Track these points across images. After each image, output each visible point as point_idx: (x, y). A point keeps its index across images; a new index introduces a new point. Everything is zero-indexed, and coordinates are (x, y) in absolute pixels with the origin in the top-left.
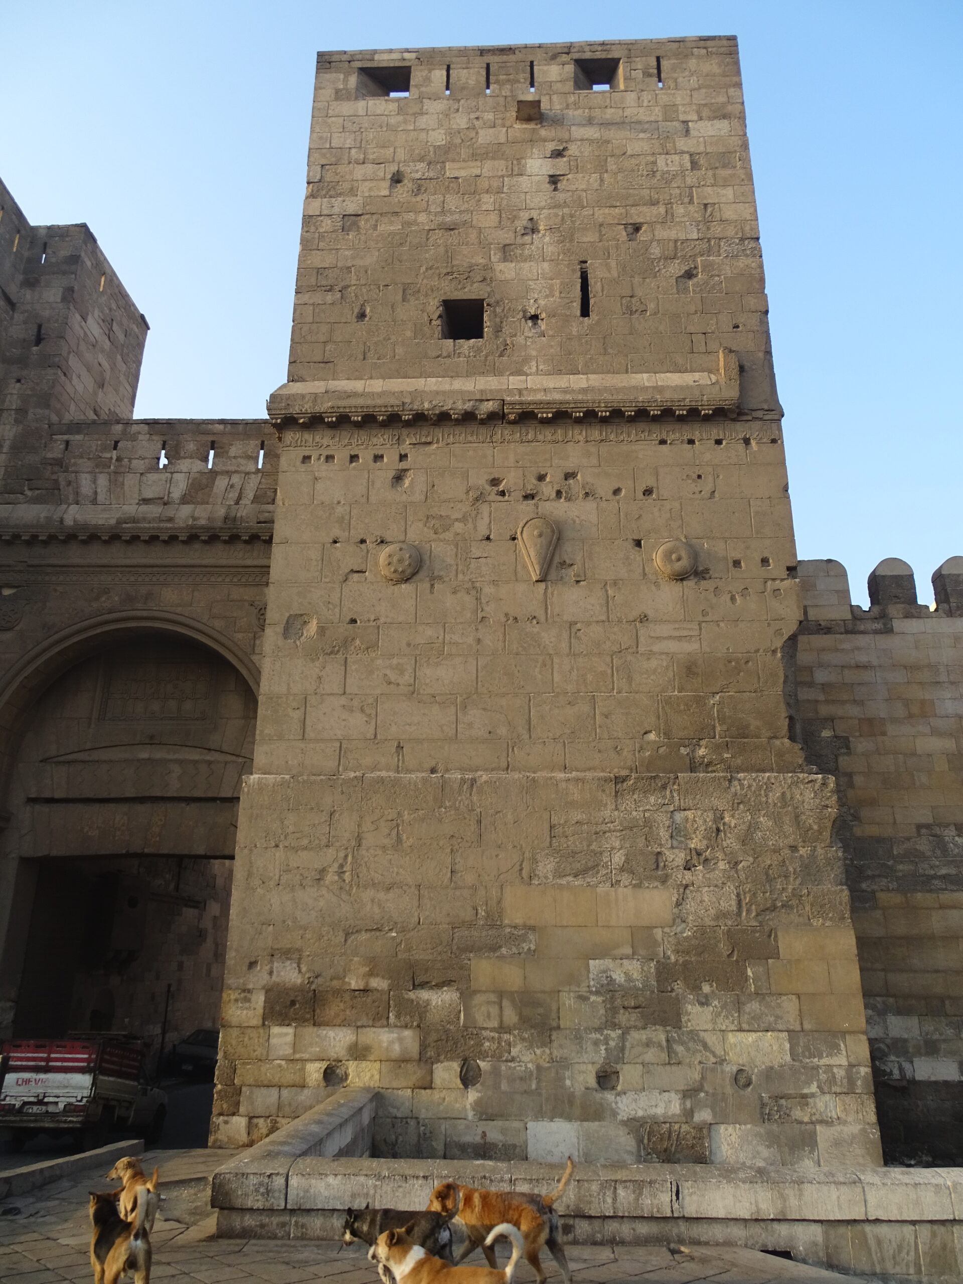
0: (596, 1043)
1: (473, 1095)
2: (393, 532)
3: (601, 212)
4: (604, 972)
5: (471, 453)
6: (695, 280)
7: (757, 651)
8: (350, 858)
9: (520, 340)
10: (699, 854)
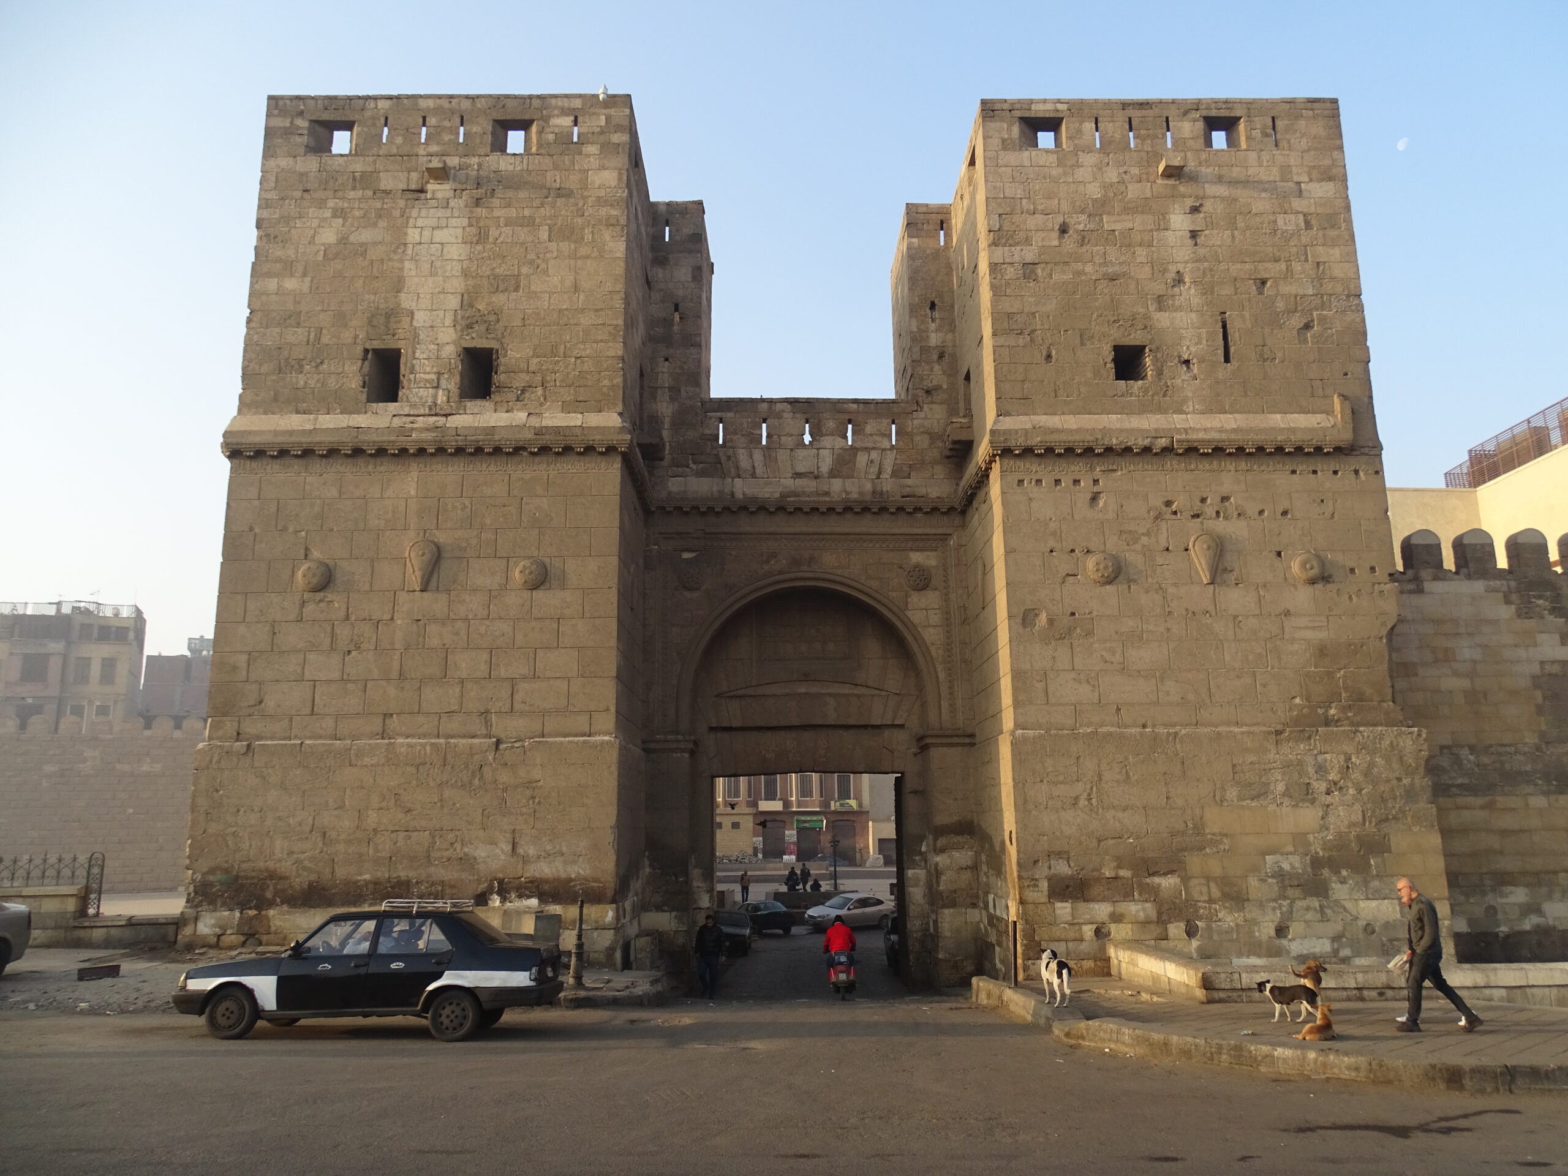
0: (1274, 909)
1: (1195, 943)
2: (1095, 543)
3: (1234, 267)
4: (1276, 863)
5: (1148, 479)
6: (1312, 332)
7: (1369, 638)
8: (1094, 789)
9: (1178, 382)
10: (1335, 784)
